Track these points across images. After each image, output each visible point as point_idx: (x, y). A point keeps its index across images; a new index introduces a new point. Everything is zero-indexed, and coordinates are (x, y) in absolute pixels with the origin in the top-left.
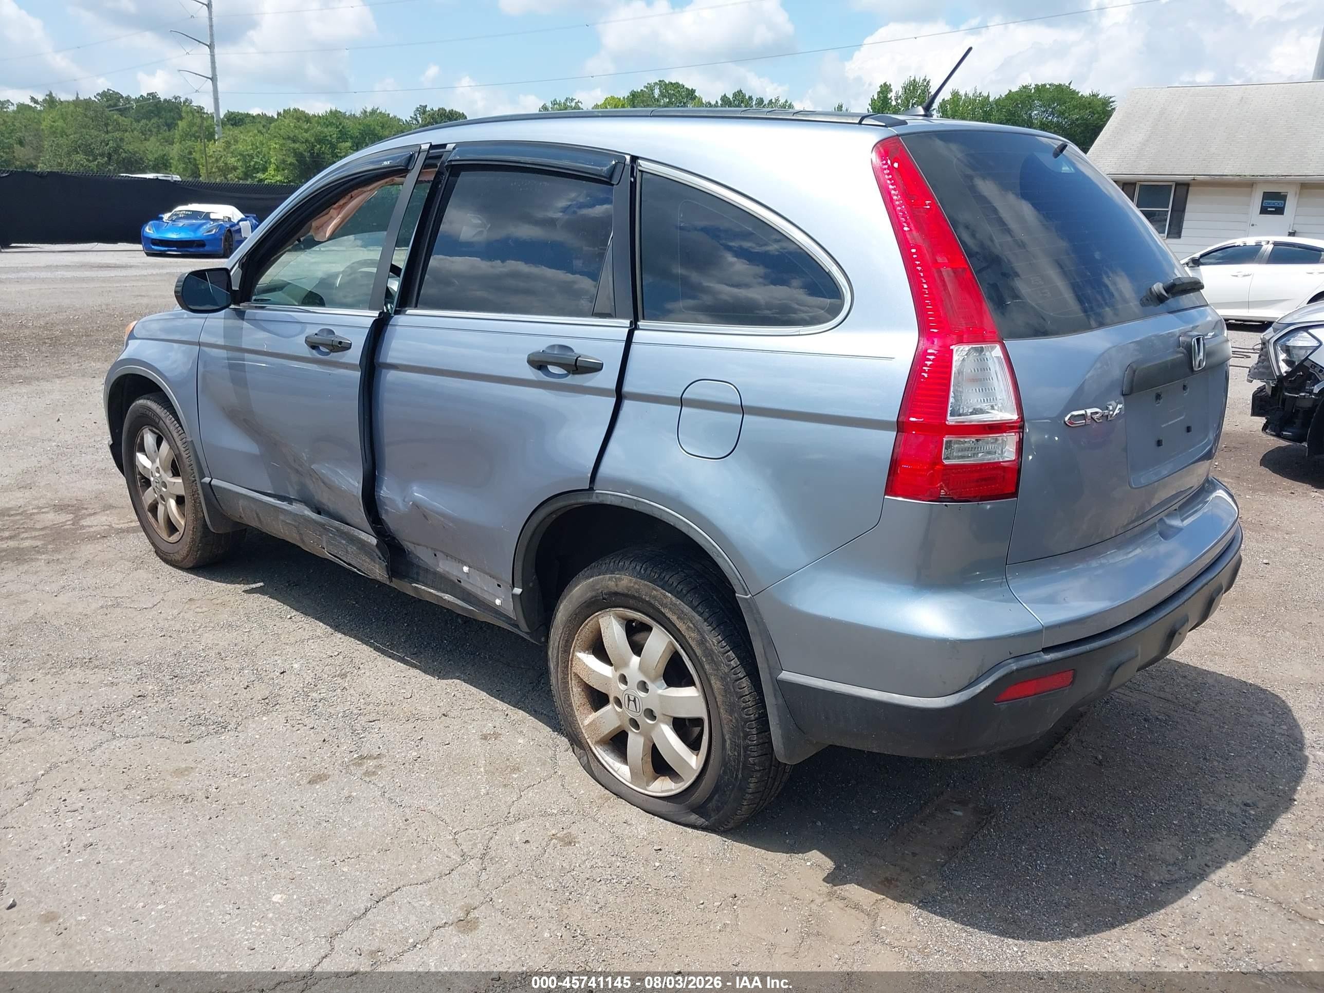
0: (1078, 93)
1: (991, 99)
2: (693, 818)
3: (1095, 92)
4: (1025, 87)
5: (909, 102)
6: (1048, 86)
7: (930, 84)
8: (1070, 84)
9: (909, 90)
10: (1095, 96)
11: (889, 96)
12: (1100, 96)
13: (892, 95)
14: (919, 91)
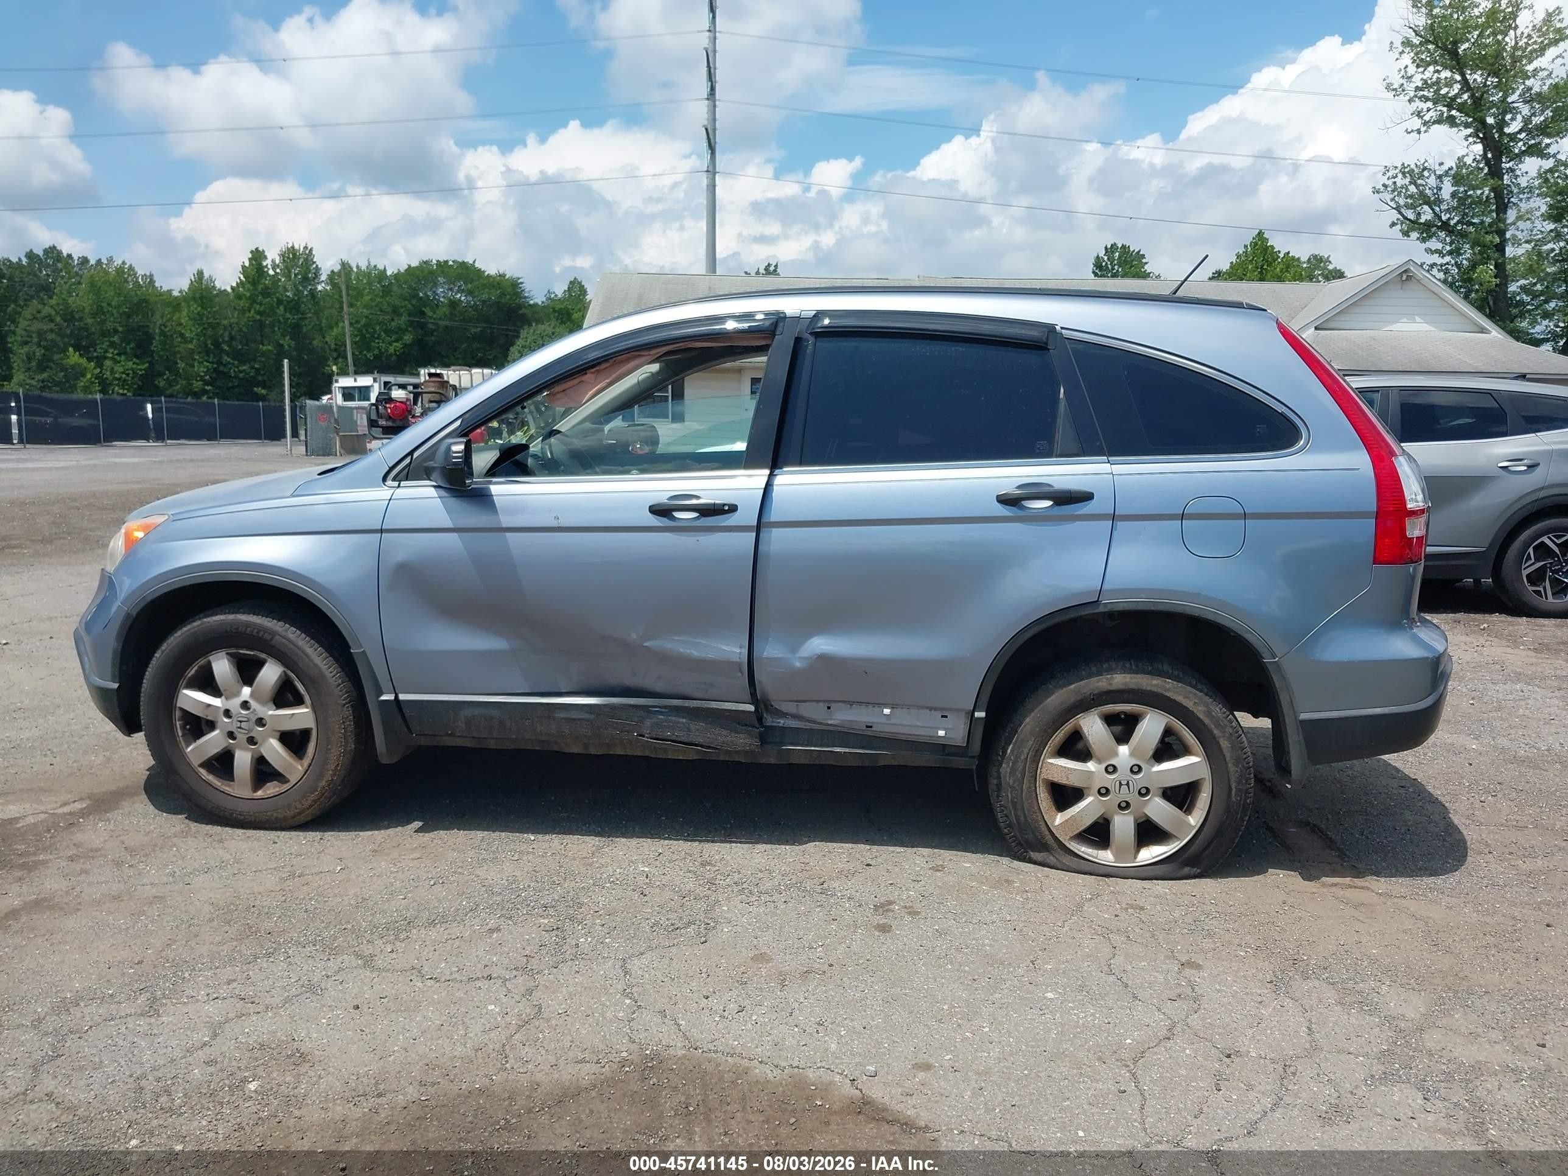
0: (484, 272)
1: (389, 273)
2: (1187, 870)
3: (501, 272)
4: (426, 263)
5: (290, 272)
6: (451, 263)
7: (314, 253)
8: (474, 262)
9: (288, 258)
10: (502, 276)
11: (265, 264)
12: (507, 277)
13: (268, 262)
14: (301, 260)
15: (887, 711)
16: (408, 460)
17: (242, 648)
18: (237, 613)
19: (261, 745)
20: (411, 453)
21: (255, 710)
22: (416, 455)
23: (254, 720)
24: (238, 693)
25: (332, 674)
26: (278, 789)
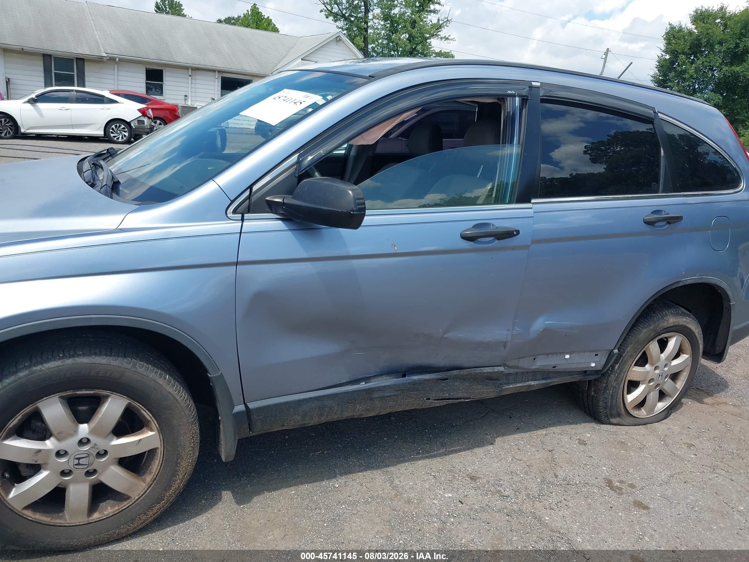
15: (567, 356)
16: (247, 193)
17: (80, 389)
18: (73, 356)
19: (100, 474)
20: (251, 187)
21: (95, 444)
22: (255, 188)
23: (95, 454)
24: (76, 431)
25: (182, 398)
26: (117, 508)
